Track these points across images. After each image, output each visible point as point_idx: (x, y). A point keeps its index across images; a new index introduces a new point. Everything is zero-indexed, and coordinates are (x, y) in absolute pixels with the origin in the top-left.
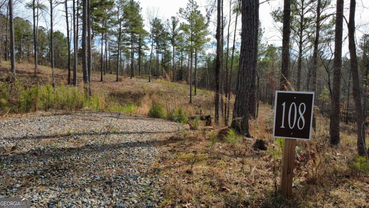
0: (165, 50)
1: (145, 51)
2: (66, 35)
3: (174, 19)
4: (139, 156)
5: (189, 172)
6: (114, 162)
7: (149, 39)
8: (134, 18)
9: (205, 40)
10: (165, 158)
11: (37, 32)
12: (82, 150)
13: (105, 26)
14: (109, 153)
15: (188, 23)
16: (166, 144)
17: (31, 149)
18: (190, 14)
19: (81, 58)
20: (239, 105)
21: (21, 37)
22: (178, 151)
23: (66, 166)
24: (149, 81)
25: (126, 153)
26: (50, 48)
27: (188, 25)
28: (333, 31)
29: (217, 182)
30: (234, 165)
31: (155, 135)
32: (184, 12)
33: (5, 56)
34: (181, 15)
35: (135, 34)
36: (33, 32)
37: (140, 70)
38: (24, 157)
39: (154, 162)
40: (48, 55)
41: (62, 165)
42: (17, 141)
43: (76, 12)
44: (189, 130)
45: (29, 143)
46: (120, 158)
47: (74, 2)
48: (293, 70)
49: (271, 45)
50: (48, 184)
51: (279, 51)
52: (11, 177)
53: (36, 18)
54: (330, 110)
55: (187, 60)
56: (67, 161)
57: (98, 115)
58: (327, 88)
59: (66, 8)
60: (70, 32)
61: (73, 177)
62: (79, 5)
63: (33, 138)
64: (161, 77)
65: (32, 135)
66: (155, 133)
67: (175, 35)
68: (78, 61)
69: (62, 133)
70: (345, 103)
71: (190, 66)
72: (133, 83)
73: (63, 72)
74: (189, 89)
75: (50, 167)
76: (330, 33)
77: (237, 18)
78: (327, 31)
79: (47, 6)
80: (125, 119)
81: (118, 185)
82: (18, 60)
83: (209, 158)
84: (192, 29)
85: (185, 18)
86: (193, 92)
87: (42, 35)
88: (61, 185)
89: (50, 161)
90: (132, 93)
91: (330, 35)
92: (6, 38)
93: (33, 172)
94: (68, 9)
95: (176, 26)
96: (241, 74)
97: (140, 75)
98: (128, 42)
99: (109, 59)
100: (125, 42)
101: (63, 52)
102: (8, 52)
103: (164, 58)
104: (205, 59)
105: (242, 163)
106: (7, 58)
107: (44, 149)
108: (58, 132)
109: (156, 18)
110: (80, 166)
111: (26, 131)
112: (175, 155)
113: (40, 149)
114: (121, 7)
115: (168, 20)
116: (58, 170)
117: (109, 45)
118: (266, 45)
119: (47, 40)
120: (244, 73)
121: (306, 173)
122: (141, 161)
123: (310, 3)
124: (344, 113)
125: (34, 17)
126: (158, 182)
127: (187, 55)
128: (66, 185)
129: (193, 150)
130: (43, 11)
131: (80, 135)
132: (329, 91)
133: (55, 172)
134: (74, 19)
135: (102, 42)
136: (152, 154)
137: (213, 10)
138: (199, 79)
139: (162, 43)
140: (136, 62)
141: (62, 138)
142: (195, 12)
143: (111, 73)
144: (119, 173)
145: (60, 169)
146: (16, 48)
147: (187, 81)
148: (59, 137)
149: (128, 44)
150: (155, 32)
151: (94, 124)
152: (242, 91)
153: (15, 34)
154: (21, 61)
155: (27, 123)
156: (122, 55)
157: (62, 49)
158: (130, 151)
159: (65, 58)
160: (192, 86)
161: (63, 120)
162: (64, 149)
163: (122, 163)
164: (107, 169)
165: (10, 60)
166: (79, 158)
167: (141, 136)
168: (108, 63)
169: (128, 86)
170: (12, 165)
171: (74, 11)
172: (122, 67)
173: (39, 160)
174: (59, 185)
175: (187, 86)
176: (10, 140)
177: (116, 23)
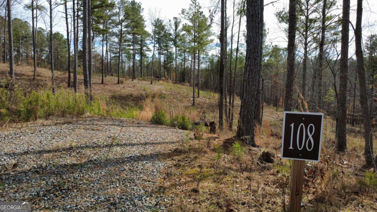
0: (167, 51)
1: (147, 53)
2: (66, 37)
3: (176, 19)
4: (144, 172)
5: (196, 191)
6: (118, 180)
7: (151, 40)
8: (135, 20)
9: (208, 41)
10: (170, 174)
11: (36, 34)
12: (85, 166)
13: (106, 27)
14: (112, 169)
15: (191, 24)
16: (170, 158)
17: (33, 166)
18: (192, 15)
19: (82, 60)
20: (244, 114)
21: (19, 38)
22: (183, 166)
23: (69, 185)
24: (151, 83)
25: (130, 169)
26: (49, 49)
27: (190, 26)
28: (338, 32)
29: (224, 202)
30: (241, 182)
31: (159, 147)
32: (187, 13)
33: (3, 58)
34: (184, 16)
35: (136, 36)
36: (32, 34)
37: (141, 71)
38: (26, 176)
39: (159, 178)
40: (47, 57)
41: (65, 185)
42: (18, 156)
43: (76, 13)
44: (194, 140)
45: (31, 158)
46: (123, 175)
47: (74, 4)
48: (298, 71)
49: (275, 45)
50: (51, 207)
51: (283, 52)
52: (13, 199)
53: (35, 19)
54: (335, 112)
55: (190, 62)
56: (70, 179)
57: (100, 123)
58: (333, 89)
59: (66, 9)
60: (70, 34)
61: (76, 197)
62: (79, 7)
63: (34, 153)
64: (163, 78)
65: (33, 149)
66: (159, 144)
67: (177, 35)
68: (78, 63)
69: (64, 146)
70: (351, 105)
71: (193, 68)
72: (135, 86)
73: (63, 74)
74: (192, 92)
75: (53, 187)
76: (335, 34)
77: (240, 20)
78: (333, 32)
79: (46, 7)
80: (128, 126)
81: (123, 206)
82: (17, 62)
83: (215, 173)
84: (195, 30)
85: (188, 19)
86: (196, 94)
87: (41, 36)
88: (64, 207)
89: (53, 179)
90: (134, 96)
91: (335, 37)
92: (4, 40)
93: (36, 194)
94: (68, 10)
95: (178, 26)
96: (246, 83)
97: (141, 77)
98: (129, 43)
99: (109, 60)
100: (127, 44)
101: (63, 54)
102: (7, 54)
103: (166, 60)
104: (208, 61)
105: (249, 178)
106: (6, 60)
107: (47, 166)
108: (60, 146)
109: (158, 19)
110: (84, 185)
111: (27, 144)
112: (179, 170)
113: (42, 166)
114: (122, 8)
115: (170, 21)
116: (61, 191)
117: (110, 47)
118: (270, 46)
119: (46, 42)
120: (249, 81)
121: (314, 190)
122: (145, 178)
123: (315, 4)
124: (350, 115)
125: (33, 18)
126: (163, 203)
127: (190, 57)
128: (70, 208)
129: (198, 164)
130: (42, 12)
131: (82, 148)
132: (335, 93)
133: (58, 193)
134: (74, 20)
135: (103, 44)
136: (157, 170)
137: (216, 11)
138: (202, 81)
139: (164, 44)
140: (138, 64)
141: (64, 152)
142: (198, 13)
143: (112, 75)
144: (123, 192)
145: (64, 190)
146: (14, 50)
147: (189, 82)
148: (61, 151)
149: (129, 45)
150: (157, 33)
151: (97, 135)
152: (247, 100)
153: (13, 36)
154: (19, 63)
155: (28, 135)
156: (124, 57)
157: (62, 51)
158: (134, 166)
159: (65, 60)
160: (195, 88)
161: (64, 130)
162: (67, 166)
163: (126, 180)
164: (111, 188)
165: (8, 63)
166: (82, 176)
167: (144, 148)
168: (109, 64)
169: (129, 89)
170: (14, 186)
171: (74, 12)
172: (123, 69)
173: (41, 179)
174: (63, 208)
175: (190, 88)
176: (11, 156)
177: (117, 24)
